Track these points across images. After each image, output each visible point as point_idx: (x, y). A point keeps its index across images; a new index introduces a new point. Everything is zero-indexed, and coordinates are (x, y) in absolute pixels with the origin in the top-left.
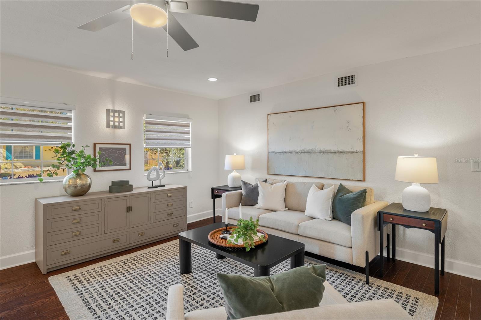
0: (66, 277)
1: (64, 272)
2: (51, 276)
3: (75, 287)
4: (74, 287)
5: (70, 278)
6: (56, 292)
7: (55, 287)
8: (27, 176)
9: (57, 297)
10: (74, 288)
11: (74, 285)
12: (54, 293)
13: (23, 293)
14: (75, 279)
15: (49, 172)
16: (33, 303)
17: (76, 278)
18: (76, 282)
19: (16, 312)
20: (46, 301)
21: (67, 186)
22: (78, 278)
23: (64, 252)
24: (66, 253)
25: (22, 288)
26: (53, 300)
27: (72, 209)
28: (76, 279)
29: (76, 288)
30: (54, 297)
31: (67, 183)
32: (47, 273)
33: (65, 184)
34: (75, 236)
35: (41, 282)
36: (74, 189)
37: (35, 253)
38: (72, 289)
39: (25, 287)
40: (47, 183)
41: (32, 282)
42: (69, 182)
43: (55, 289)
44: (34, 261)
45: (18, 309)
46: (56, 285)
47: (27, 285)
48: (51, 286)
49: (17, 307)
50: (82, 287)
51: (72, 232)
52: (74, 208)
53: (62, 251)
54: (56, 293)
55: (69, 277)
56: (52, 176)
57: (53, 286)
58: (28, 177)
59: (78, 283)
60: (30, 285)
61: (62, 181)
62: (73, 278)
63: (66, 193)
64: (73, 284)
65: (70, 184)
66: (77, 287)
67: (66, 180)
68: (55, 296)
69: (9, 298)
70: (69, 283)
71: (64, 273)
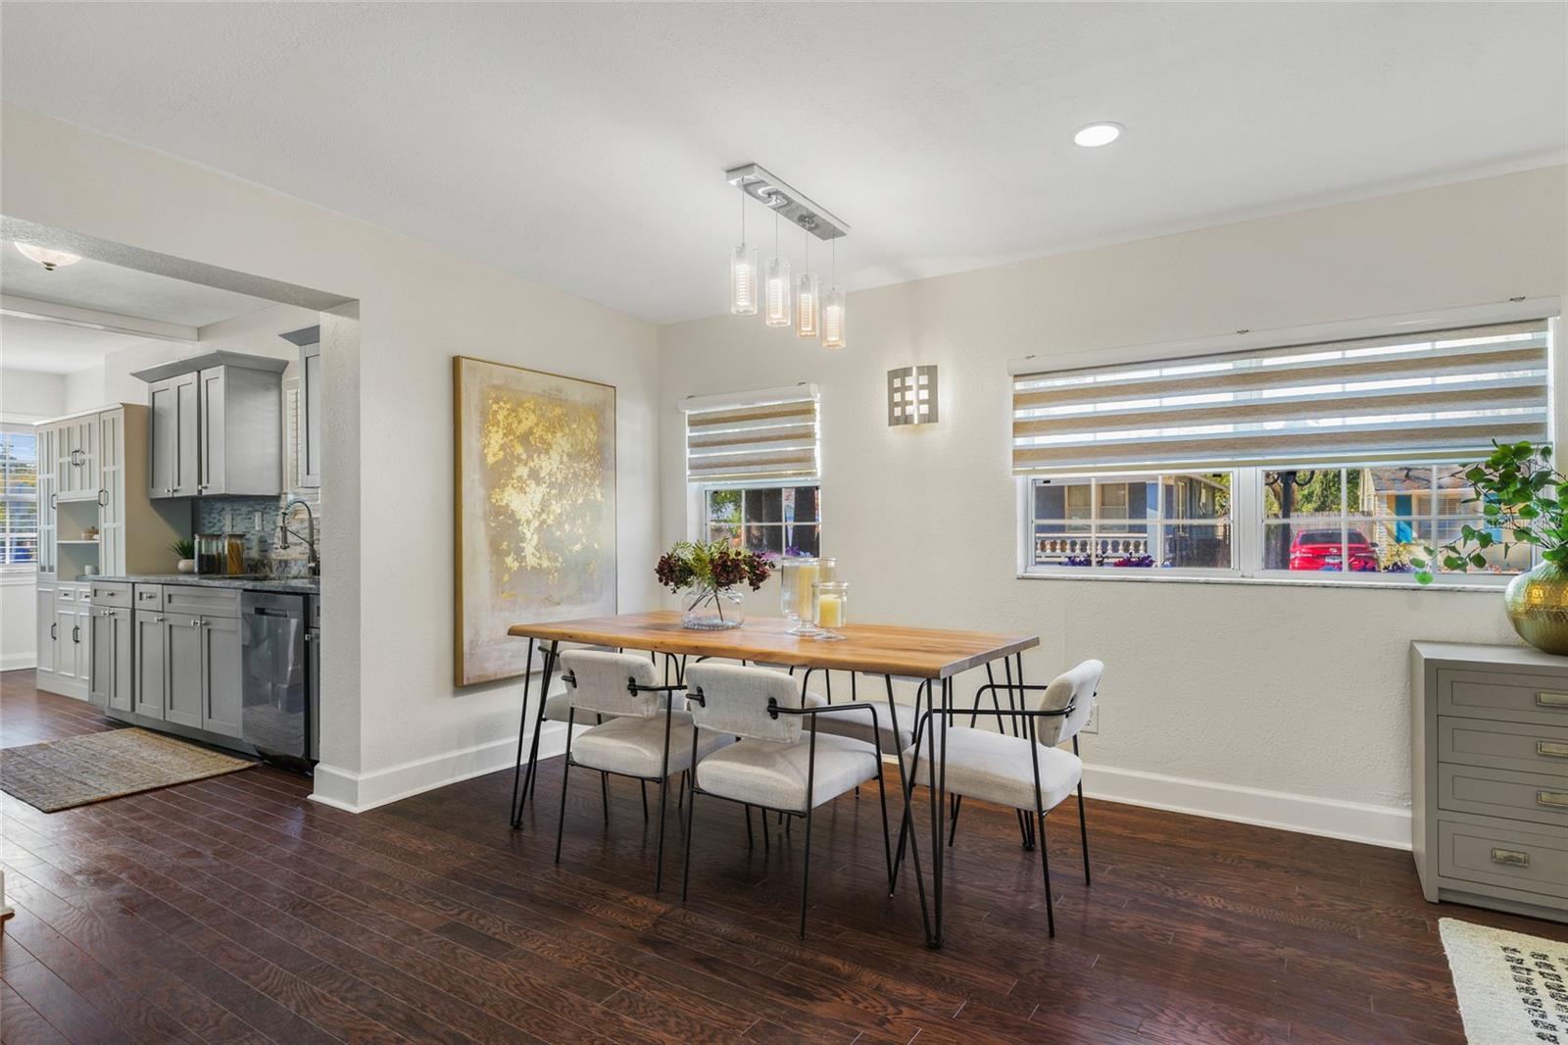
0: (1505, 949)
1: (1501, 928)
2: (1449, 919)
3: (1532, 998)
4: (1526, 995)
5: (1517, 956)
6: (1455, 977)
7: (1453, 957)
8: (1390, 568)
9: (1453, 995)
10: (1525, 1001)
11: (1527, 990)
12: (1446, 978)
13: (1354, 925)
14: (1537, 969)
15: (1454, 555)
16: (1373, 971)
17: (1543, 970)
18: (1538, 982)
19: (1321, 966)
20: (1415, 987)
21: (1521, 609)
22: (1551, 972)
23: (1506, 854)
24: (1510, 861)
25: (1353, 910)
26: (1436, 995)
27: (1537, 699)
28: (1541, 973)
29: (1533, 1004)
30: (1445, 991)
31: (1521, 600)
32: (1440, 901)
33: (1514, 602)
34: (1549, 807)
35: (1412, 921)
36: (1548, 622)
37: (1409, 823)
38: (1514, 998)
39: (1364, 910)
40: (1448, 594)
41: (1388, 908)
42: (1529, 594)
43: (1451, 966)
44: (1408, 846)
45: (1327, 962)
46: (1460, 953)
47: (1370, 909)
48: (1442, 949)
49: (1325, 954)
50: (1561, 1013)
51: (1538, 788)
52: (1544, 697)
53: (1495, 845)
54: (1455, 982)
55: (1515, 950)
56: (1463, 567)
57: (1448, 952)
58: (1393, 571)
59: (1547, 992)
60: (1380, 912)
61: (1503, 592)
62: (1530, 963)
63: (1518, 635)
64: (1524, 985)
65: (1537, 601)
66: (1538, 1003)
67: (1518, 587)
68: (1447, 987)
69: (1314, 920)
70: (1511, 974)
71: (1498, 930)
